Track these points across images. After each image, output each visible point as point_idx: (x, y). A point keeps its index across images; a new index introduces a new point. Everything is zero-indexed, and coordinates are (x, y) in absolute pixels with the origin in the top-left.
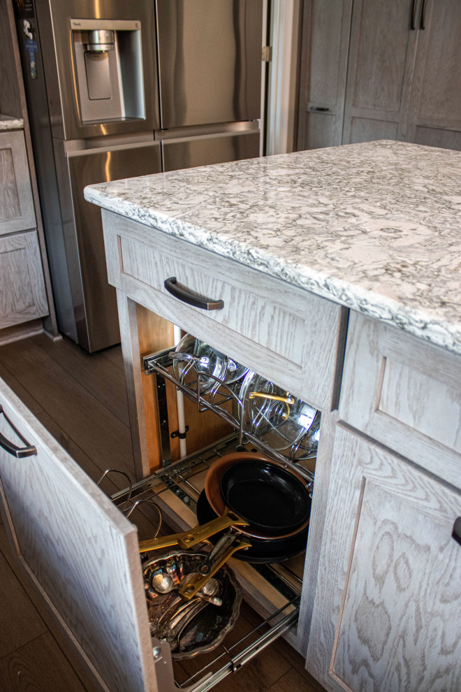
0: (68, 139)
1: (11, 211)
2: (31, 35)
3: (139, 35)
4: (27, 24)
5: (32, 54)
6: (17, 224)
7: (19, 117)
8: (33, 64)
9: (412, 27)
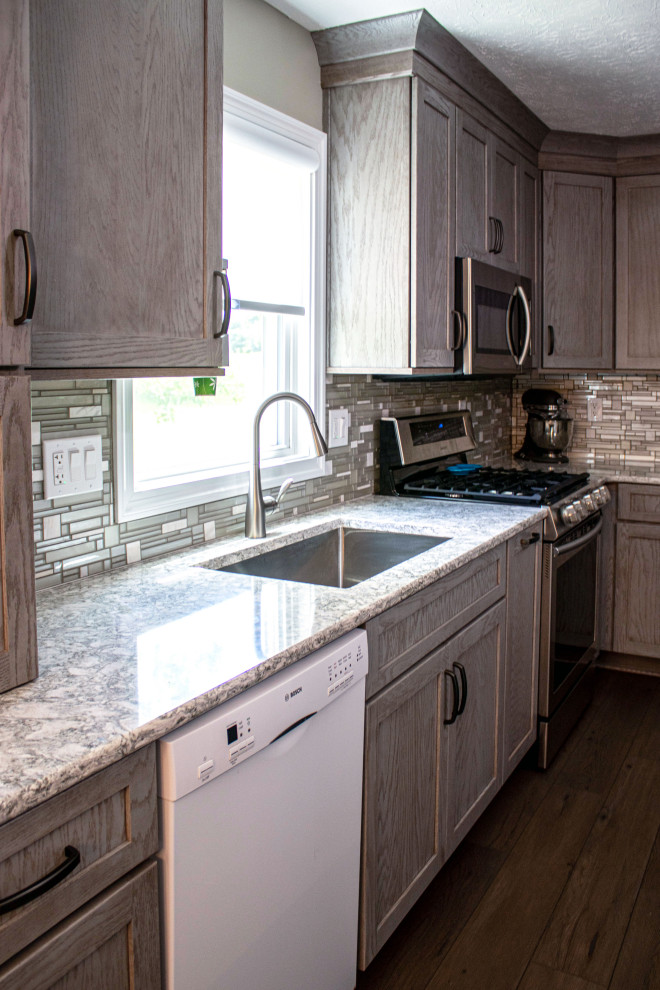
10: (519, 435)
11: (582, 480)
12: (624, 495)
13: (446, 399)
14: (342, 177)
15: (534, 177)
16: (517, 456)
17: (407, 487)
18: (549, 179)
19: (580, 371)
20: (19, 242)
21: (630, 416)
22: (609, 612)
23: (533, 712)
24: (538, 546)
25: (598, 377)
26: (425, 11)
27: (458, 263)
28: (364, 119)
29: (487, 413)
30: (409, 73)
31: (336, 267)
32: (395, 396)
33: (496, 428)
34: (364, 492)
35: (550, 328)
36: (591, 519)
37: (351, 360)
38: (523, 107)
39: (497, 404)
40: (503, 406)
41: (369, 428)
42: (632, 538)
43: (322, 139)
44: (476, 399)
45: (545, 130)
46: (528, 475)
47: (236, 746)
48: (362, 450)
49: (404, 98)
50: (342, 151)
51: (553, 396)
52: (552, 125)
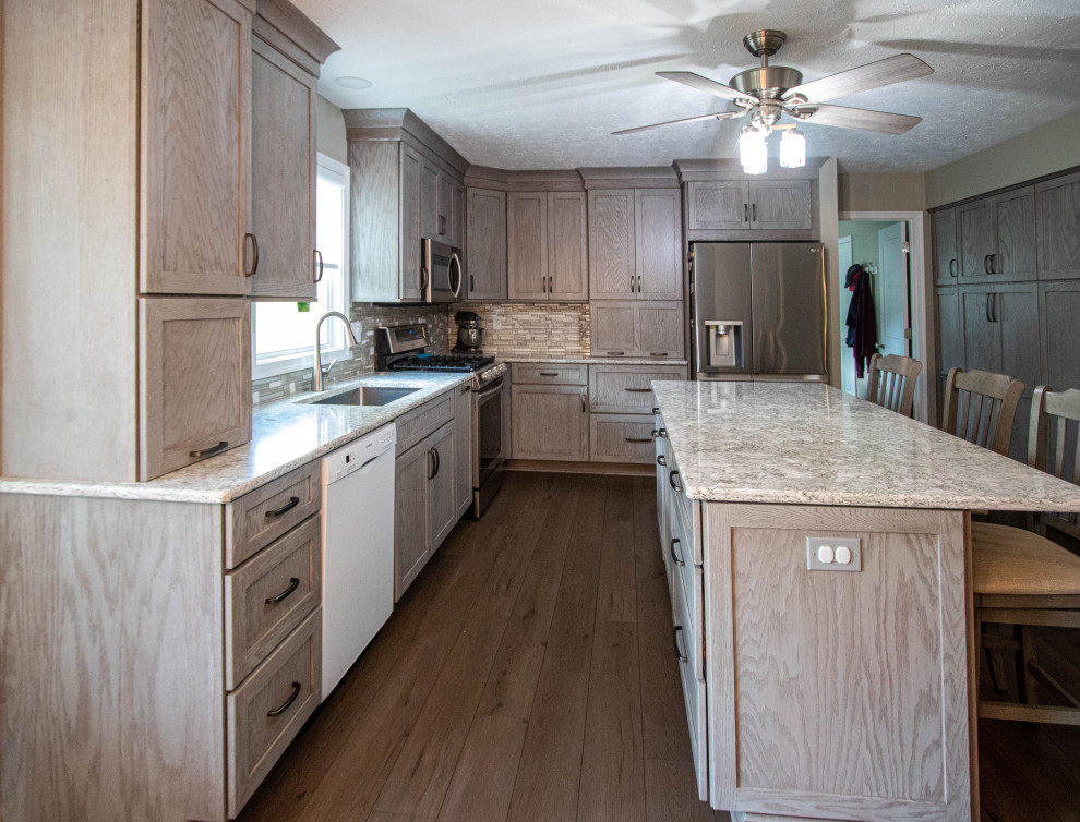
3: (742, 327)
9: (989, 319)
10: (453, 339)
11: (491, 360)
12: (515, 370)
13: (412, 317)
14: (359, 192)
15: (462, 190)
16: (452, 351)
17: (394, 366)
18: (470, 192)
19: (489, 301)
20: (250, 239)
21: (517, 326)
22: (509, 437)
23: (470, 486)
24: (469, 394)
25: (499, 304)
26: (408, 110)
27: (423, 241)
28: (372, 161)
29: (435, 326)
30: (399, 139)
31: (355, 241)
32: (385, 315)
33: (440, 335)
34: (369, 370)
35: (472, 277)
36: (496, 382)
37: (365, 295)
38: (456, 153)
39: (440, 320)
40: (444, 322)
41: (371, 333)
42: (520, 393)
43: (347, 171)
44: (429, 317)
45: (467, 164)
46: (460, 359)
47: (349, 464)
48: (368, 345)
49: (395, 153)
50: (359, 177)
51: (474, 316)
52: (472, 162)
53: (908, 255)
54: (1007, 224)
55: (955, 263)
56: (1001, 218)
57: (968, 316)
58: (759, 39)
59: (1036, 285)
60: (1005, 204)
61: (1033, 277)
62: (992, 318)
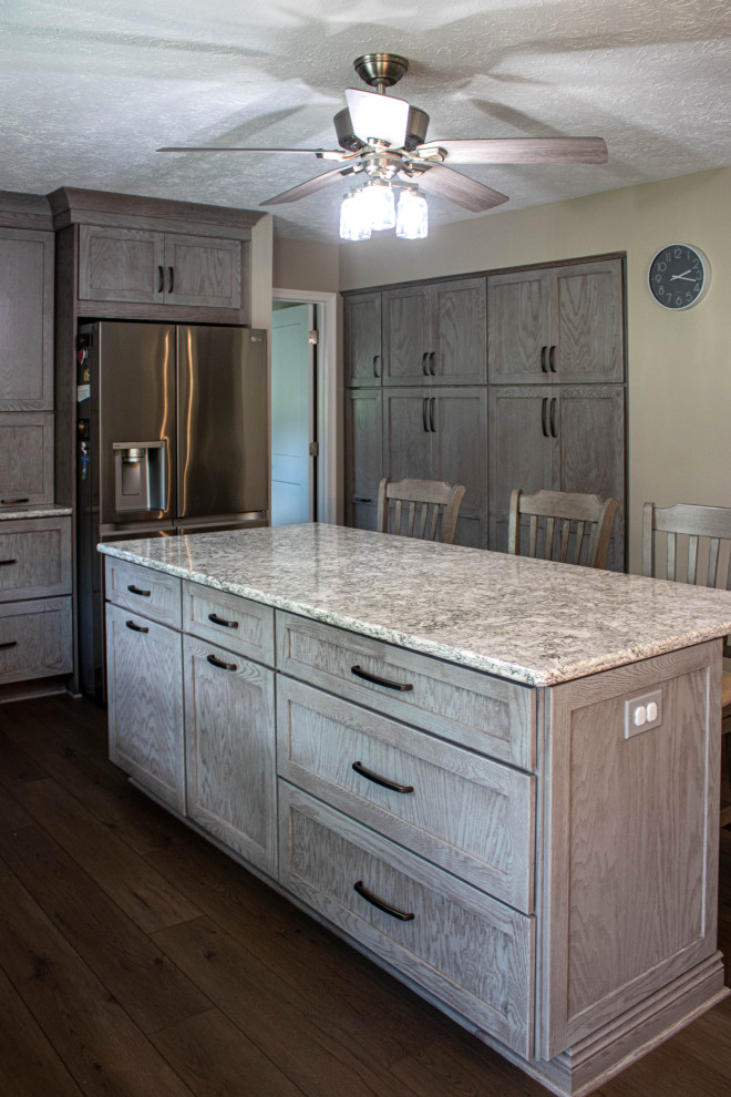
0: (104, 523)
1: (54, 578)
2: (85, 452)
3: (163, 449)
4: (84, 445)
5: (85, 464)
6: (56, 590)
7: (68, 507)
8: (84, 470)
9: (426, 430)
53: (315, 347)
54: (450, 318)
55: (379, 360)
56: (443, 311)
57: (394, 423)
58: (379, 64)
59: (485, 390)
60: (448, 295)
61: (483, 381)
62: (429, 425)
